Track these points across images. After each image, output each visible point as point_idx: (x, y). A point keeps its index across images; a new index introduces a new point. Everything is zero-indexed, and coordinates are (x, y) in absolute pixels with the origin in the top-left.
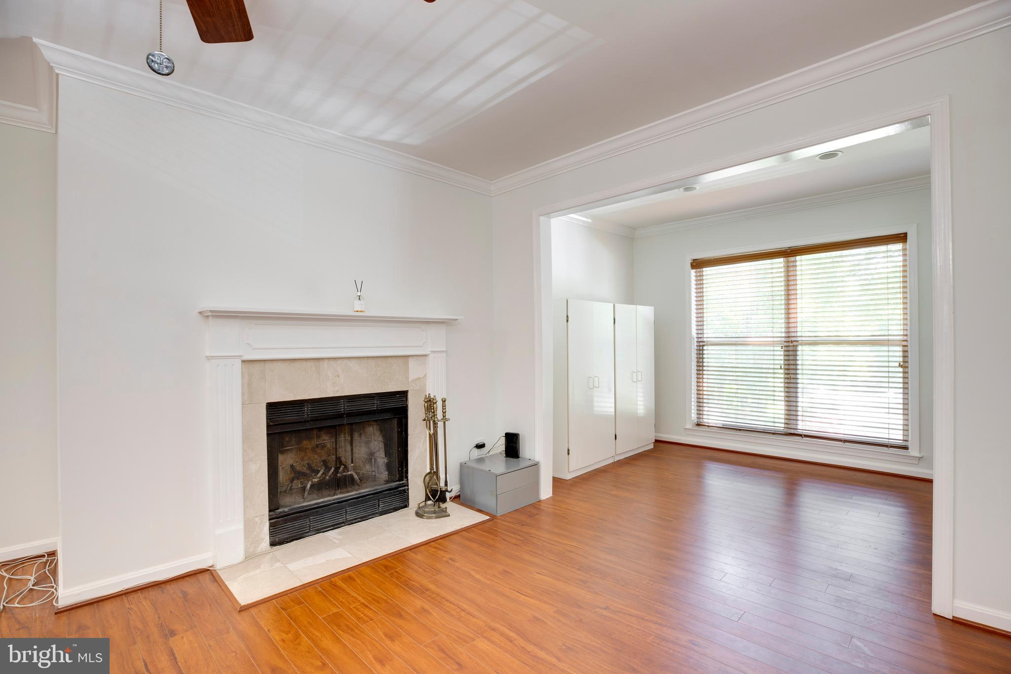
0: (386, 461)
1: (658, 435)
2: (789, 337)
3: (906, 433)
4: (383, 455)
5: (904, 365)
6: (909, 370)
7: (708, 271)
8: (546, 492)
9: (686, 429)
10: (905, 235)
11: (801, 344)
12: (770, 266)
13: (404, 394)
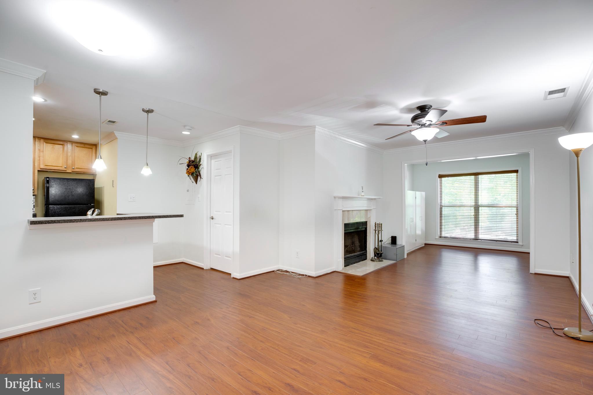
0: (359, 244)
1: (426, 242)
2: (476, 204)
3: (517, 237)
4: (358, 242)
5: (517, 214)
6: (519, 216)
7: (443, 179)
8: (406, 257)
9: (436, 239)
10: (518, 170)
11: (481, 207)
12: (469, 179)
13: (365, 223)
